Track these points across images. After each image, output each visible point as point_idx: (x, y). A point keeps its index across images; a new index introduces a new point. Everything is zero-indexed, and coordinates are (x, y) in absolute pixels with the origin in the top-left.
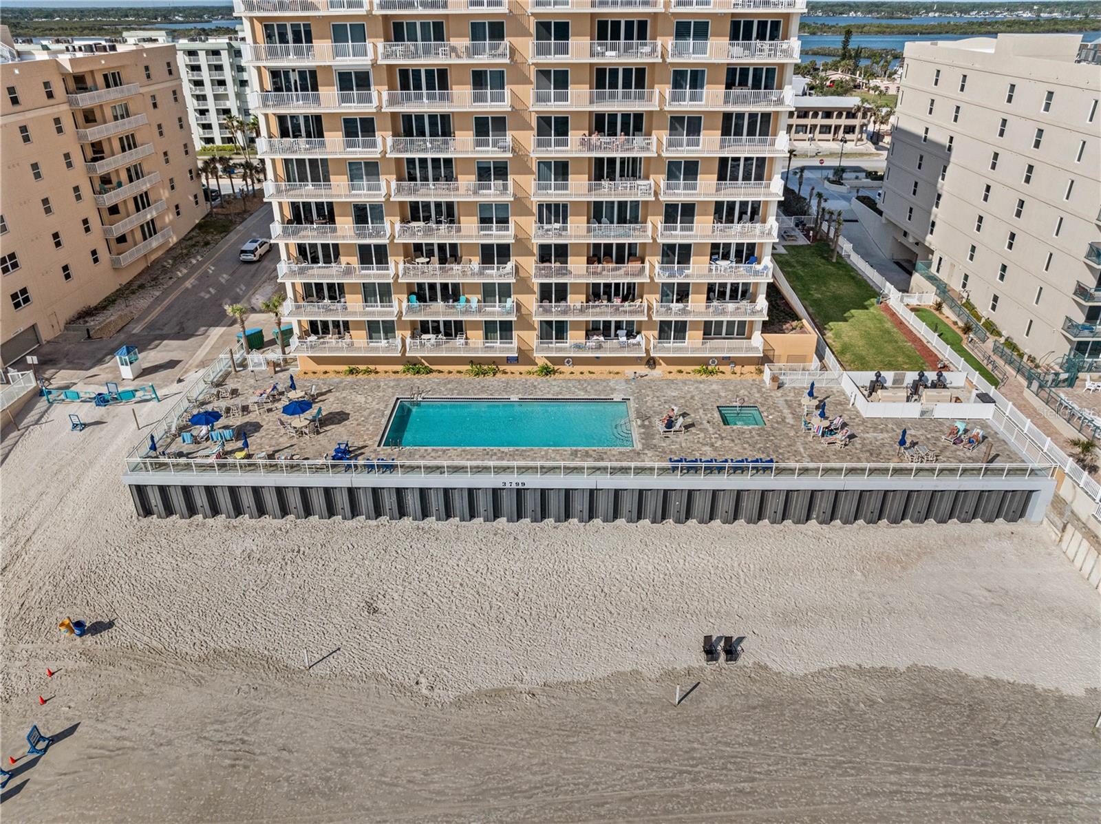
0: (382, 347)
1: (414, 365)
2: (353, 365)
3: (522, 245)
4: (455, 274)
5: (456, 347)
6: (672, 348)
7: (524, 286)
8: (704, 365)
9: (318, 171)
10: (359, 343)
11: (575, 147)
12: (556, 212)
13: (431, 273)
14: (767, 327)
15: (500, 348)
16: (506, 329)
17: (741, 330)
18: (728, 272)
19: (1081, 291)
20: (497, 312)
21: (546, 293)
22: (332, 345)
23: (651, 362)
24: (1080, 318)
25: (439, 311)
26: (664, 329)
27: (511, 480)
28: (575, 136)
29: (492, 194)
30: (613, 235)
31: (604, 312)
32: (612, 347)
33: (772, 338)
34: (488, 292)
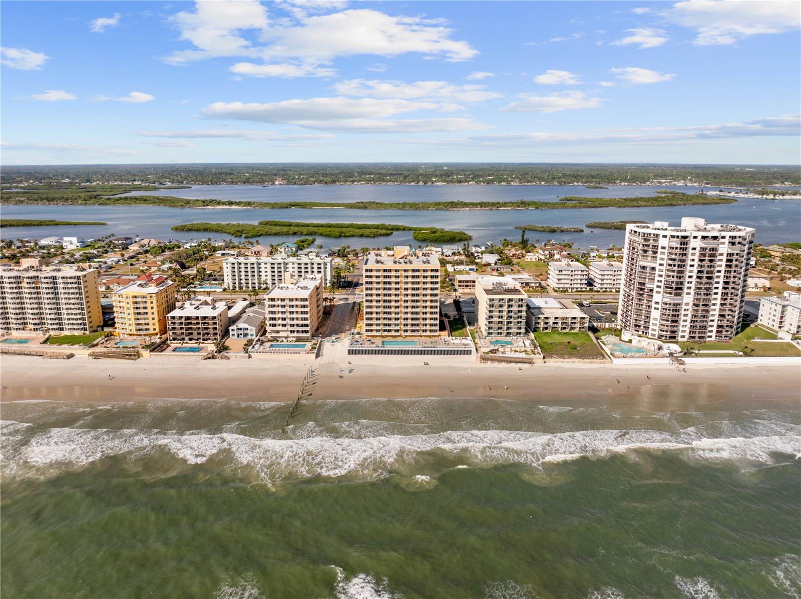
0: (378, 334)
1: (382, 337)
2: (373, 336)
3: (401, 318)
4: (391, 322)
5: (390, 334)
6: (424, 334)
7: (401, 324)
8: (430, 337)
9: (371, 307)
10: (374, 333)
11: (409, 304)
12: (406, 313)
13: (386, 322)
14: (440, 330)
15: (397, 334)
16: (398, 331)
17: (436, 331)
18: (433, 322)
19: (486, 325)
20: (397, 328)
21: (404, 325)
22: (370, 333)
23: (421, 336)
24: (487, 329)
25: (387, 328)
26: (423, 331)
27: (401, 349)
28: (409, 303)
29: (397, 310)
30: (415, 316)
31: (413, 328)
32: (415, 334)
33: (441, 333)
34: (396, 325)
